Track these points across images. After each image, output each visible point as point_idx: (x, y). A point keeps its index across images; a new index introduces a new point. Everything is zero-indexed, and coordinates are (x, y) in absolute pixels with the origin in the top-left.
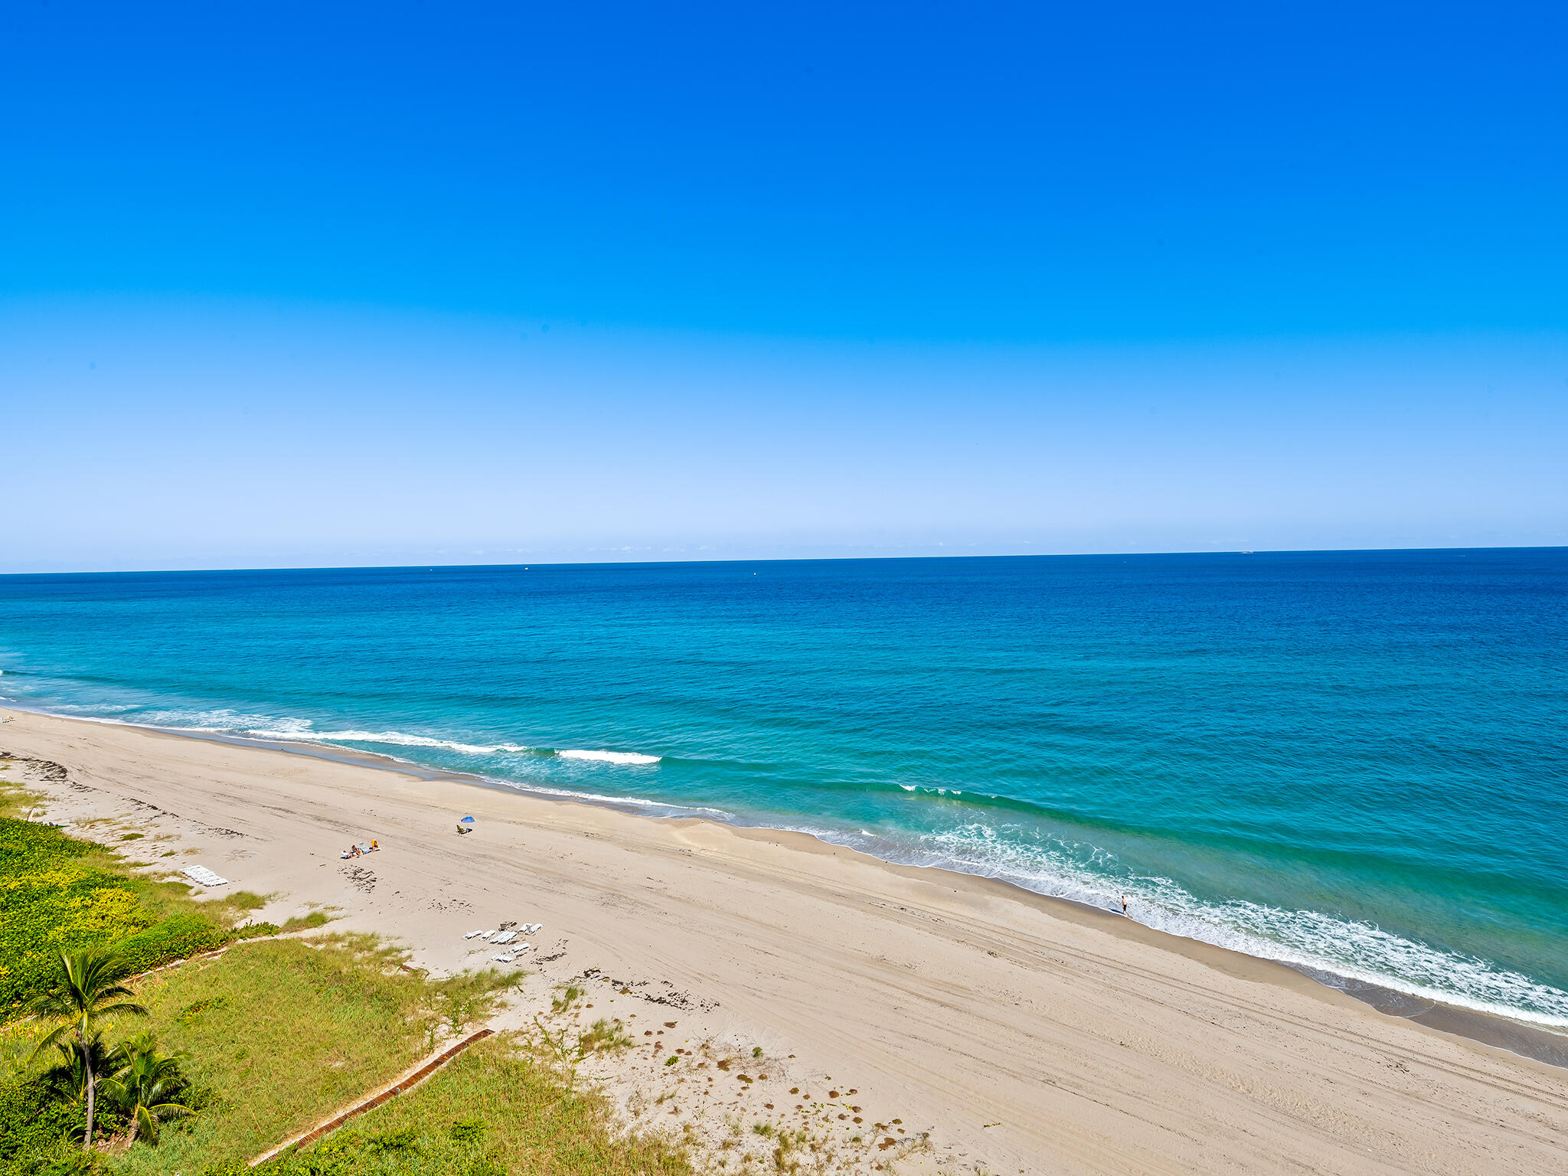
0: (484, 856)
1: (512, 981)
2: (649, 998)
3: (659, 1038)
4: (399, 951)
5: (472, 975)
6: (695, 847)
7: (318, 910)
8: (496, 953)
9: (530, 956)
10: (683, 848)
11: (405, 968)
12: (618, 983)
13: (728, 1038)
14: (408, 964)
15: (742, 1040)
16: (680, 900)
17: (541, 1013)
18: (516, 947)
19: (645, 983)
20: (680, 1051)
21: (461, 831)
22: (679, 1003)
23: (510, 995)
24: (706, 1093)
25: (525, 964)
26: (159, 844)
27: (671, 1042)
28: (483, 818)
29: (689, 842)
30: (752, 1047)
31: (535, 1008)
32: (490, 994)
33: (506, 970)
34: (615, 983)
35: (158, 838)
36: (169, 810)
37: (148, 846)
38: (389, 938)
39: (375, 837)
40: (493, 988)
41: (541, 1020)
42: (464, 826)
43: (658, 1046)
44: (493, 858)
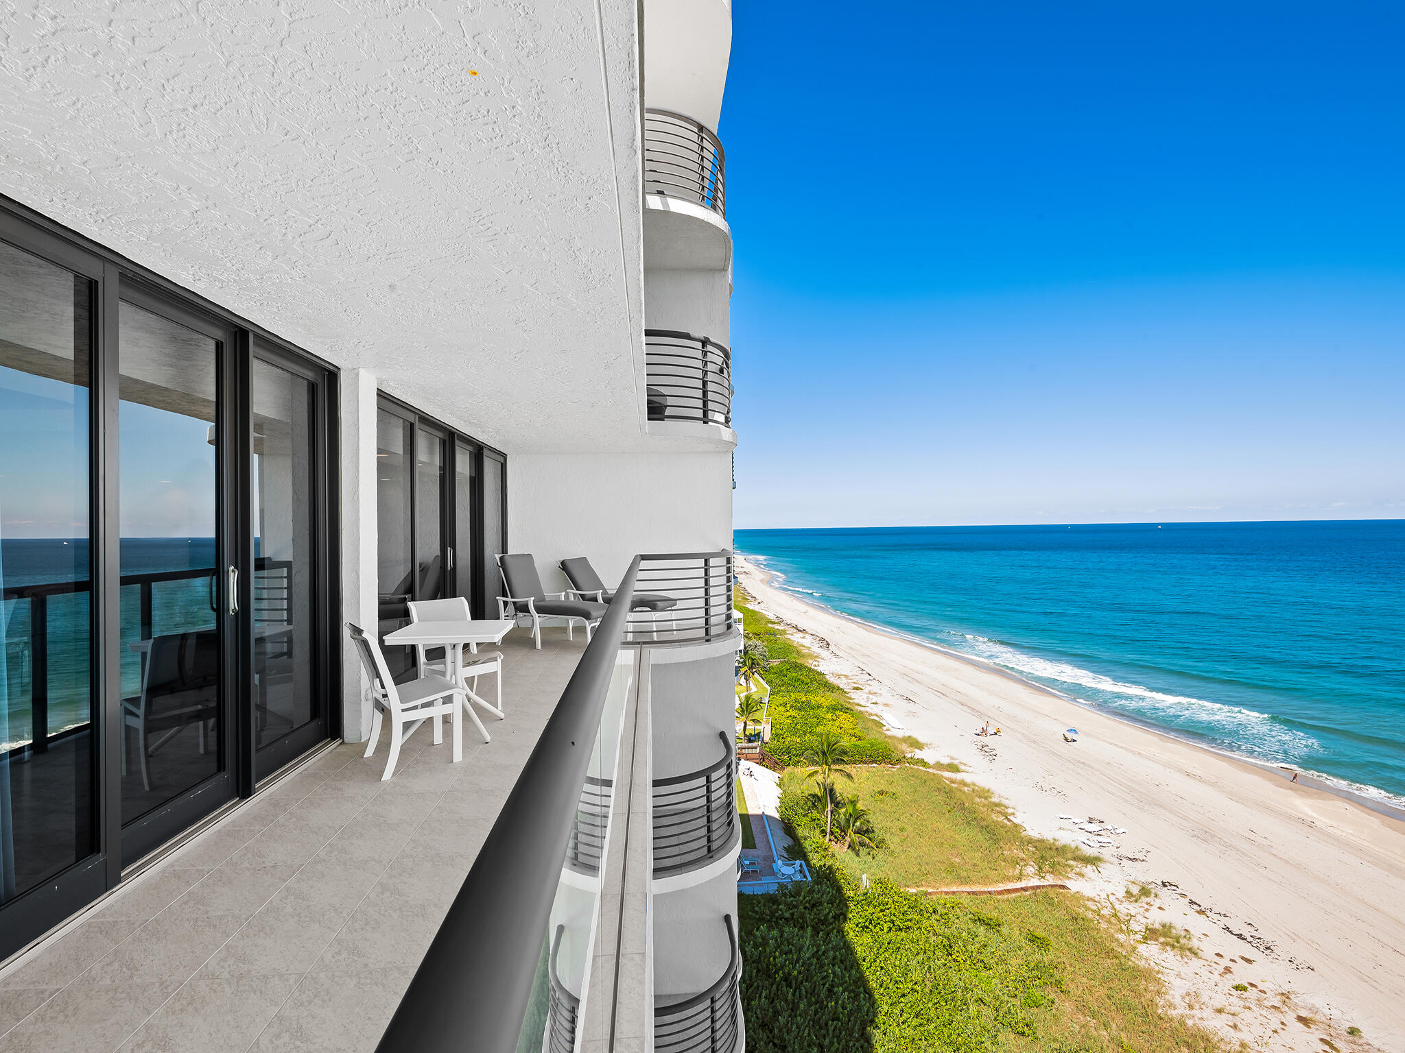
0: (1083, 763)
1: (1093, 861)
2: (1227, 929)
3: (1231, 964)
4: (1007, 808)
5: (1059, 844)
6: (1322, 821)
7: (955, 762)
8: (1083, 837)
9: (1113, 850)
10: (1304, 818)
11: (1009, 820)
12: (1195, 903)
13: (1318, 1002)
14: (1011, 818)
15: (1336, 1014)
16: (1287, 862)
17: (1113, 894)
18: (1100, 839)
19: (1225, 916)
20: (1252, 985)
21: (1066, 739)
22: (1262, 948)
23: (1089, 870)
24: (1275, 1032)
25: (1106, 853)
26: (870, 696)
27: (1242, 974)
28: (1086, 734)
29: (1314, 815)
30: (1349, 1025)
31: (1110, 889)
32: (1071, 862)
33: (1089, 852)
34: (1192, 902)
35: (870, 693)
36: (877, 679)
37: (865, 696)
38: (1000, 796)
39: (999, 726)
40: (1074, 859)
41: (1112, 898)
42: (1070, 736)
43: (1228, 970)
44: (1091, 767)
